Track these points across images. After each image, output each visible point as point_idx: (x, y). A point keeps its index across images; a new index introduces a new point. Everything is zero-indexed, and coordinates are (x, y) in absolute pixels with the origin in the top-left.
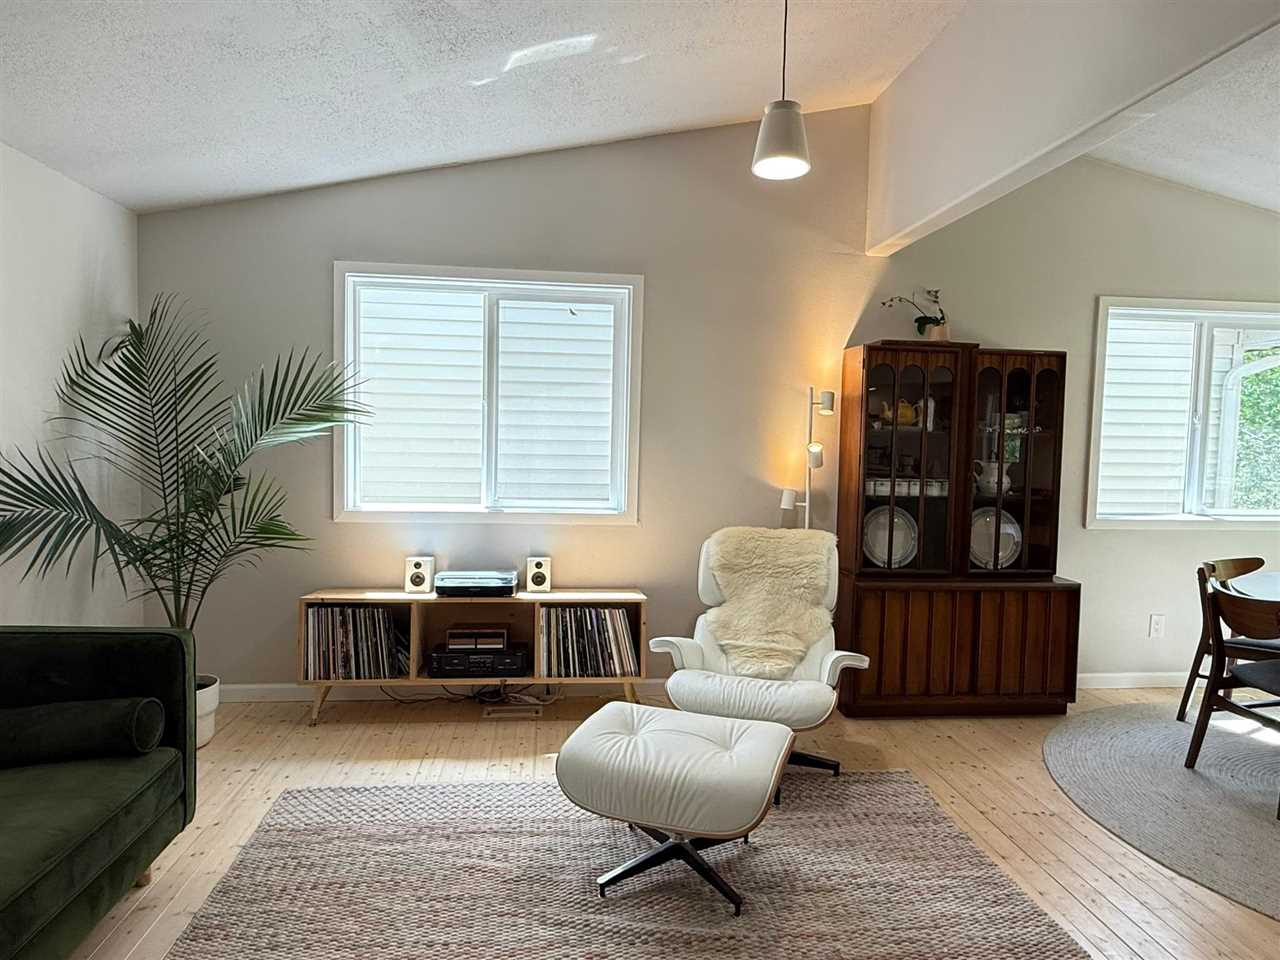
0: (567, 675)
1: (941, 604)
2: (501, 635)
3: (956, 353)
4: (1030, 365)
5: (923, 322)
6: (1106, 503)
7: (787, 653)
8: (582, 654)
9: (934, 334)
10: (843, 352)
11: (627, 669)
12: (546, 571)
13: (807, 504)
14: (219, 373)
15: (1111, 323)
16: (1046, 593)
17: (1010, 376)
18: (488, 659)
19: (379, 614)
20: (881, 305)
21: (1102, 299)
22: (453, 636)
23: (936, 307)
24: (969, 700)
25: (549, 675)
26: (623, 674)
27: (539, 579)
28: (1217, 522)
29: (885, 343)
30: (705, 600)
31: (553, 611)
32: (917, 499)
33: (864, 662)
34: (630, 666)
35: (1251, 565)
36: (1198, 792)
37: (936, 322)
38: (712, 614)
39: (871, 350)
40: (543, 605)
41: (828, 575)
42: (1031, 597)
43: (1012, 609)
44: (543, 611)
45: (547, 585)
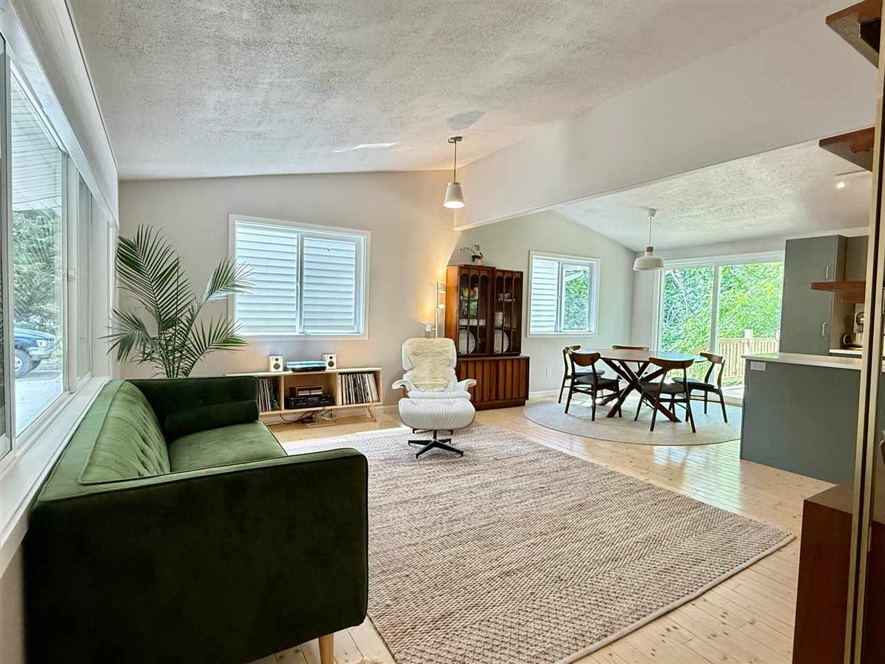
0: (350, 404)
1: (487, 365)
2: (320, 388)
3: (488, 271)
4: (512, 276)
5: (474, 257)
6: (532, 330)
7: (442, 385)
8: (356, 395)
9: (479, 262)
10: (446, 268)
11: (374, 400)
12: (334, 360)
13: (436, 329)
14: (183, 267)
15: (534, 260)
16: (519, 360)
17: (506, 279)
18: (316, 399)
19: (266, 382)
20: (460, 250)
21: (531, 252)
22: (299, 390)
23: (479, 252)
24: (495, 402)
25: (343, 404)
26: (373, 402)
27: (331, 364)
28: (566, 334)
29: (465, 265)
30: (405, 368)
31: (343, 376)
32: (476, 327)
33: (473, 382)
34: (375, 398)
35: (578, 347)
36: (570, 418)
37: (479, 258)
38: (409, 373)
39: (461, 268)
40: (340, 374)
41: (453, 354)
42: (515, 361)
43: (509, 364)
44: (340, 376)
45: (335, 367)
